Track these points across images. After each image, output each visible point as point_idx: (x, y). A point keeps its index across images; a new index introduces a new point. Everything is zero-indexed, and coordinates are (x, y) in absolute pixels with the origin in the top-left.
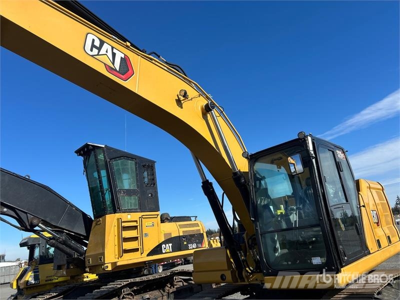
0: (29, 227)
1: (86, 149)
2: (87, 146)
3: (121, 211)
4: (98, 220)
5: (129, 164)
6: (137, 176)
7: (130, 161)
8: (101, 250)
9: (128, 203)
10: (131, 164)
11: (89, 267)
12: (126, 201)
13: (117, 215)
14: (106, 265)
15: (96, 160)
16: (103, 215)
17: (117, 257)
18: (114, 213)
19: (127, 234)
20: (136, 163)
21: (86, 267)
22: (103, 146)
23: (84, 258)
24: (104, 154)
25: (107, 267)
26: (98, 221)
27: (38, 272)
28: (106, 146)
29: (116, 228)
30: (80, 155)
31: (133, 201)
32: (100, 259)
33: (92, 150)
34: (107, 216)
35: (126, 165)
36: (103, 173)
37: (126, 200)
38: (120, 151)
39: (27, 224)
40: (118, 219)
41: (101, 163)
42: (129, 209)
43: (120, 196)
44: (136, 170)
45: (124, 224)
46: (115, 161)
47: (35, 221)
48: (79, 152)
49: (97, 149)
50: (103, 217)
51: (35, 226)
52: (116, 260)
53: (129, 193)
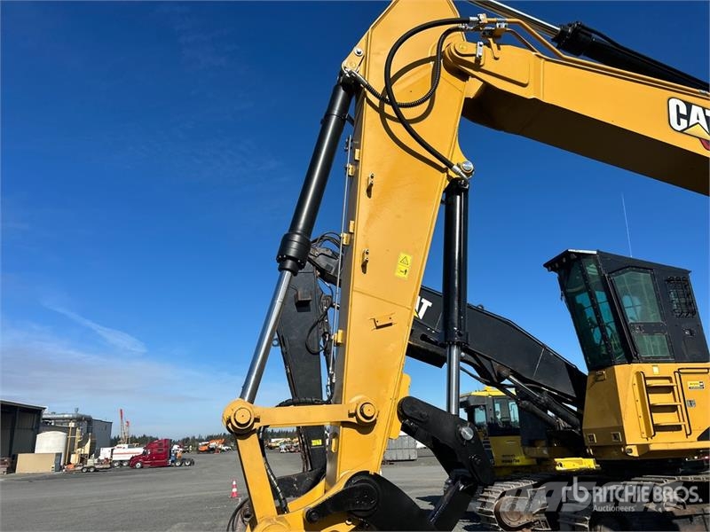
0: (495, 380)
1: (564, 260)
2: (567, 254)
3: (640, 360)
4: (598, 373)
5: (642, 279)
6: (658, 299)
7: (642, 274)
8: (615, 422)
9: (649, 346)
10: (644, 278)
11: (591, 447)
12: (646, 343)
13: (635, 367)
14: (628, 447)
15: (585, 276)
16: (609, 366)
17: (645, 435)
18: (629, 363)
19: (657, 399)
20: (653, 277)
21: (587, 447)
22: (595, 252)
23: (581, 432)
24: (597, 265)
25: (631, 451)
26: (599, 376)
27: (489, 447)
28: (598, 251)
29: (636, 387)
30: (554, 269)
31: (658, 344)
32: (615, 438)
33: (575, 260)
34: (617, 368)
35: (636, 281)
36: (601, 296)
37: (646, 341)
38: (621, 257)
39: (493, 375)
40: (638, 374)
41: (594, 281)
42: (653, 357)
43: (636, 333)
44: (656, 289)
45: (649, 382)
46: (616, 275)
47: (504, 372)
48: (550, 265)
49: (584, 258)
50: (609, 369)
51: (503, 380)
52: (645, 442)
53: (649, 329)
